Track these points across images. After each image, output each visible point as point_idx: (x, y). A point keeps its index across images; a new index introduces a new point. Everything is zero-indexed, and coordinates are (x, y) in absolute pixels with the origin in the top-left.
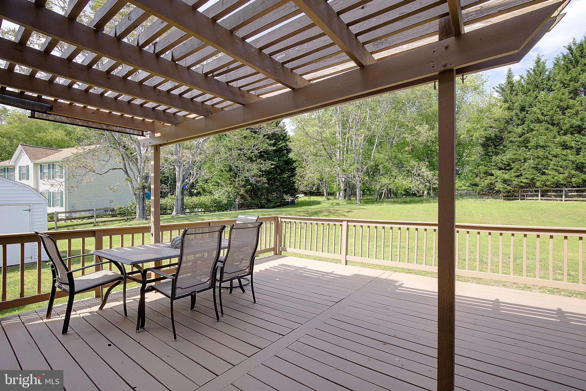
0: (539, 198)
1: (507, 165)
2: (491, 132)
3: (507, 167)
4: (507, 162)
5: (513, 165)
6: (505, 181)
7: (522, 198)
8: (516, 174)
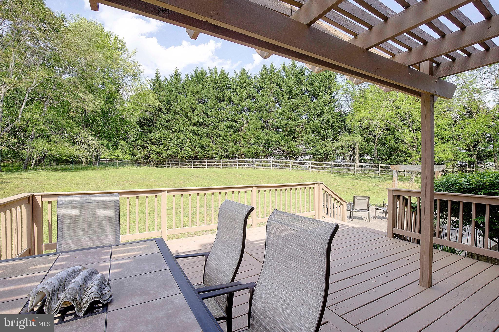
0: (179, 166)
1: (159, 141)
2: (148, 115)
3: (159, 143)
4: (159, 139)
5: (163, 141)
6: (158, 153)
7: (168, 166)
8: (165, 148)
